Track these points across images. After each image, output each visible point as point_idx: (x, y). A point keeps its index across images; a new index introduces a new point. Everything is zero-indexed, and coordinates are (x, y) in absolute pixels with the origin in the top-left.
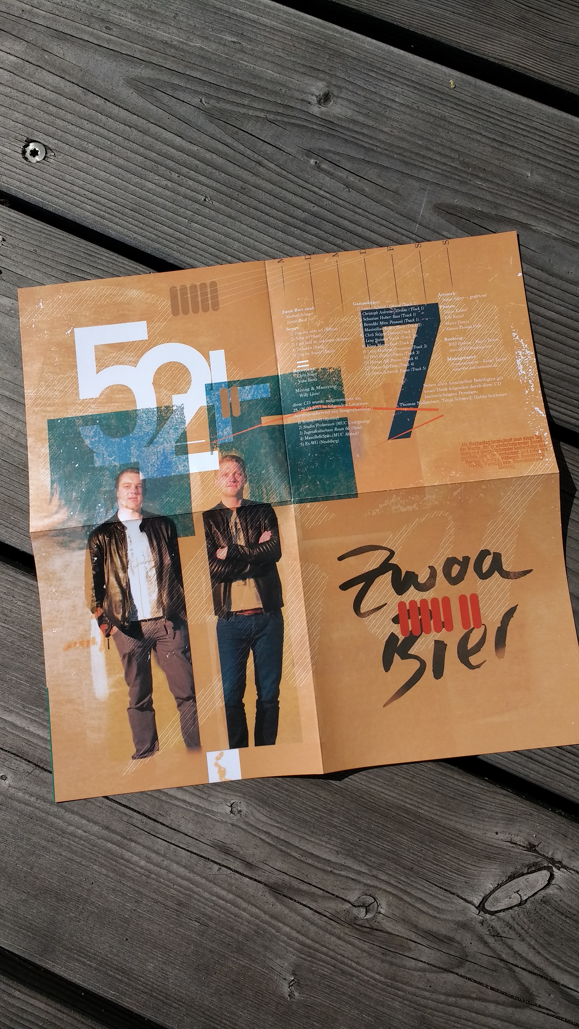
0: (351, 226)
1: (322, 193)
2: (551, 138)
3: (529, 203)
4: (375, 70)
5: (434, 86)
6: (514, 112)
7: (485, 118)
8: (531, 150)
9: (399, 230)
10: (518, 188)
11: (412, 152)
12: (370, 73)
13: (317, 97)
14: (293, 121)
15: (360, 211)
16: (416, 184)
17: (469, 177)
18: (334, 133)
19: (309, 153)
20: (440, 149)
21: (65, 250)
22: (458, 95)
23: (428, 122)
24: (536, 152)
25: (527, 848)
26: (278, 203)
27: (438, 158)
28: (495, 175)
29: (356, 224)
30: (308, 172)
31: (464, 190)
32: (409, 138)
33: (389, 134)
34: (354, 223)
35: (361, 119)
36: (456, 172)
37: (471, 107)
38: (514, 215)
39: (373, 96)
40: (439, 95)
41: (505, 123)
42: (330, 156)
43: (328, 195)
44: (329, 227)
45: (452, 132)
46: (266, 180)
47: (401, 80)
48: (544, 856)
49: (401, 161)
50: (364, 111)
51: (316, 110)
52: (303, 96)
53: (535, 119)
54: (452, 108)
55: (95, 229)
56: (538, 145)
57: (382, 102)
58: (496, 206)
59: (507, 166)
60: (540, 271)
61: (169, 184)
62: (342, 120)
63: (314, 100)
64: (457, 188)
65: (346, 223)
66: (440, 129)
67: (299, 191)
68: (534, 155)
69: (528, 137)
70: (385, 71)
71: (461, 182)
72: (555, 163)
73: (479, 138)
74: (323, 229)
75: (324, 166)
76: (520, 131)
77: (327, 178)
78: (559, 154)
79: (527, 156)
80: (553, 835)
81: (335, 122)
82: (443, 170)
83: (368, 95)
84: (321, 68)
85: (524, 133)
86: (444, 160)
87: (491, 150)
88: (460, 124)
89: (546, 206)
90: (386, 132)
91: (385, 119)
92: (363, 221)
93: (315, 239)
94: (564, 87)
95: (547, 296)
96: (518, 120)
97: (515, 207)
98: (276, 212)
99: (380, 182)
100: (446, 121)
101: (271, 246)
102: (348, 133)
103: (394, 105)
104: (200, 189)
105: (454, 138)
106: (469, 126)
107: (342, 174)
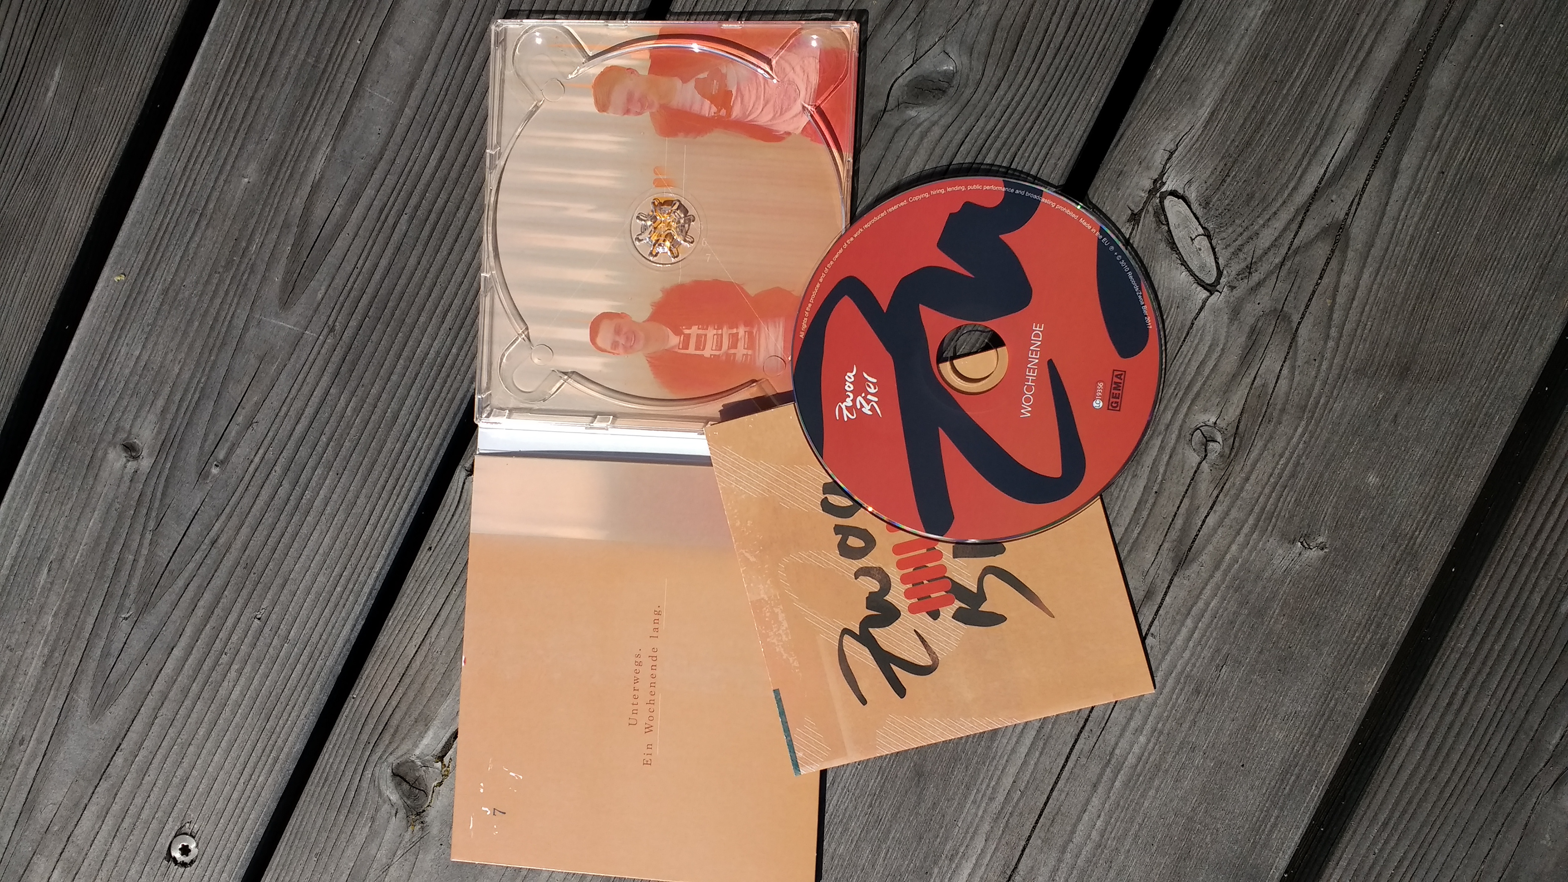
0: (304, 422)
1: (257, 460)
2: (199, 148)
3: (284, 182)
4: (96, 381)
5: (121, 302)
6: (161, 196)
7: (167, 236)
8: (213, 176)
9: (312, 357)
10: (264, 196)
11: (209, 336)
12: (100, 388)
13: (129, 461)
14: (159, 495)
15: (284, 409)
16: (252, 332)
17: (246, 260)
18: (178, 440)
19: (203, 474)
20: (206, 299)
21: (318, 813)
22: (136, 270)
23: (169, 313)
24: (217, 170)
25: (1134, 225)
26: (268, 519)
27: (218, 301)
28: (245, 225)
29: (302, 414)
30: (229, 478)
31: (263, 267)
32: (189, 340)
33: (183, 364)
34: (300, 418)
35: (160, 403)
36: (238, 278)
37: (152, 254)
38: (299, 202)
39: (132, 386)
40: (134, 296)
41: (176, 209)
42: (208, 448)
43: (261, 451)
44: (303, 451)
45: (183, 281)
46: (237, 534)
47: (111, 346)
48: (1145, 203)
49: (220, 350)
50: (151, 397)
51: (145, 463)
52: (127, 479)
53: (172, 170)
54: (152, 279)
55: (291, 772)
56: (206, 167)
57: (139, 372)
58: (286, 225)
59: (233, 209)
60: (375, 172)
61: (235, 667)
62: (160, 428)
63: (132, 465)
64: (259, 277)
65: (300, 428)
66: (180, 296)
67: (253, 490)
68: (220, 172)
69: (195, 180)
70: (97, 368)
71: (252, 271)
72: (232, 145)
73: (193, 245)
74: (305, 461)
75: (221, 454)
76: (187, 190)
77: (238, 451)
78: (220, 139)
79: (221, 182)
80: (1118, 189)
81: (163, 438)
82: (235, 294)
83: (129, 392)
84: (90, 453)
85: (190, 184)
86: (221, 293)
87: (210, 230)
88: (173, 270)
89: (289, 159)
90: (180, 369)
91: (163, 371)
92: (298, 404)
93: (319, 471)
94: (130, 128)
95: (410, 164)
96: (172, 192)
97: (289, 201)
98: (279, 523)
99: (246, 380)
100: (168, 289)
101: (325, 531)
102: (179, 420)
103: (145, 357)
104: (243, 625)
105: (192, 278)
106: (178, 258)
107: (234, 432)
